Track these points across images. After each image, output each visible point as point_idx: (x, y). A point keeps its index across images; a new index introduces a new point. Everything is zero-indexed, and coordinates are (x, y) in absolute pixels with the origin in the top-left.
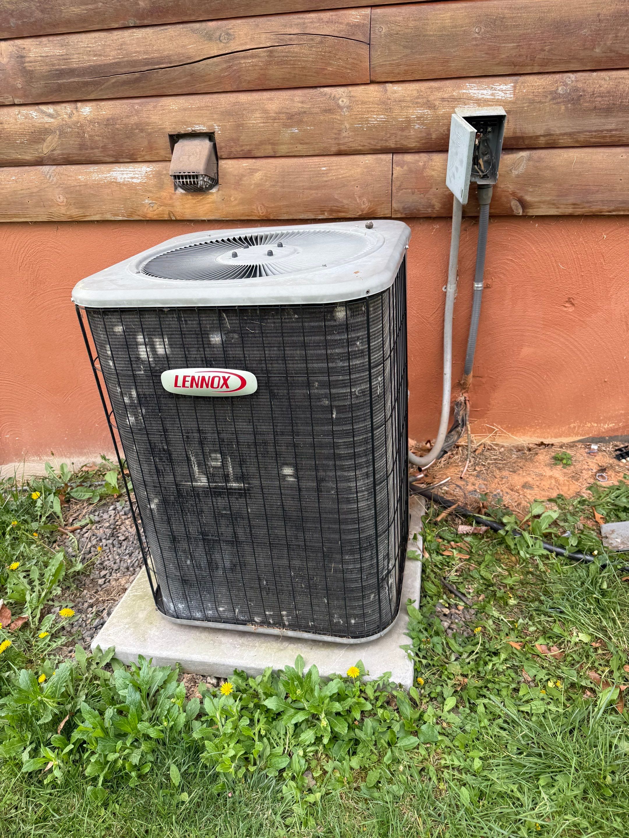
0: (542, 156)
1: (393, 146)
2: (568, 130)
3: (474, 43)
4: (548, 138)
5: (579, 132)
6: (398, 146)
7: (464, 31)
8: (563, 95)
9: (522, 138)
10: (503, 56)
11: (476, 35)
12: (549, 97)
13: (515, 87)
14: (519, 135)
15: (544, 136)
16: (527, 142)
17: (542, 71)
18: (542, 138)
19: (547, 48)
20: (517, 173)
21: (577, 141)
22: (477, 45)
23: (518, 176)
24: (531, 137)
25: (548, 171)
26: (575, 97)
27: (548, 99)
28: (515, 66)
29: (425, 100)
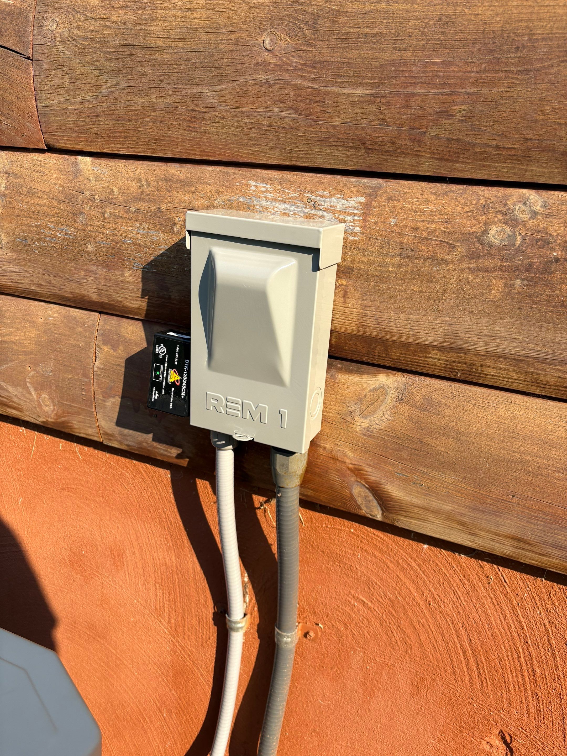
0: (437, 397)
2: (514, 349)
3: (261, 76)
4: (452, 356)
5: (541, 361)
7: (237, 43)
8: (500, 249)
9: (383, 342)
10: (337, 122)
11: (267, 56)
12: (461, 250)
13: (368, 207)
14: (373, 332)
15: (442, 349)
16: (395, 354)
17: (443, 172)
18: (434, 353)
20: (366, 424)
21: (536, 382)
22: (267, 84)
23: (368, 433)
24: (406, 346)
25: (450, 442)
26: (537, 262)
27: (455, 256)
28: (369, 150)
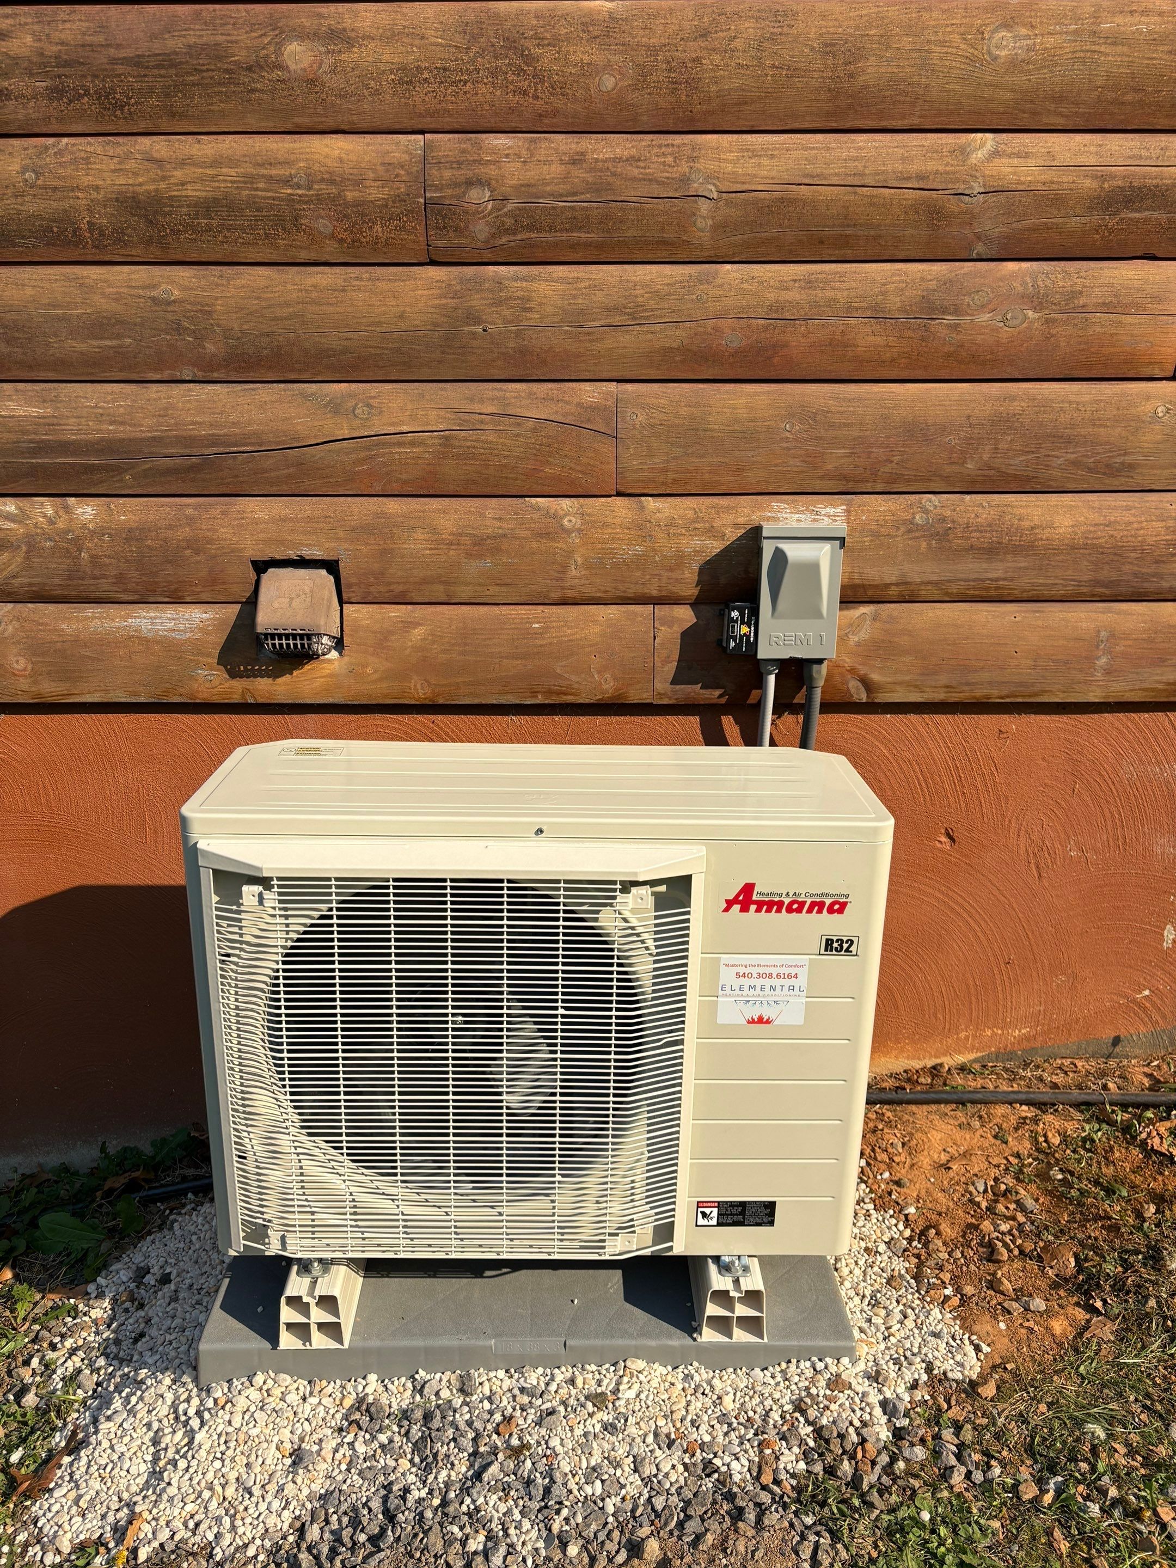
0: (895, 614)
1: (655, 593)
2: (934, 578)
3: (784, 445)
4: (902, 588)
5: (949, 581)
6: (664, 594)
7: (768, 427)
8: (922, 526)
9: (864, 586)
10: (830, 467)
11: (788, 434)
12: (903, 529)
13: (848, 511)
14: (857, 582)
15: (897, 584)
16: (870, 593)
17: (888, 490)
18: (893, 588)
19: (896, 459)
20: (856, 639)
21: (947, 594)
22: (788, 449)
23: (858, 644)
24: (877, 586)
25: (906, 638)
26: (941, 531)
27: (900, 533)
28: (848, 481)
29: (707, 525)
